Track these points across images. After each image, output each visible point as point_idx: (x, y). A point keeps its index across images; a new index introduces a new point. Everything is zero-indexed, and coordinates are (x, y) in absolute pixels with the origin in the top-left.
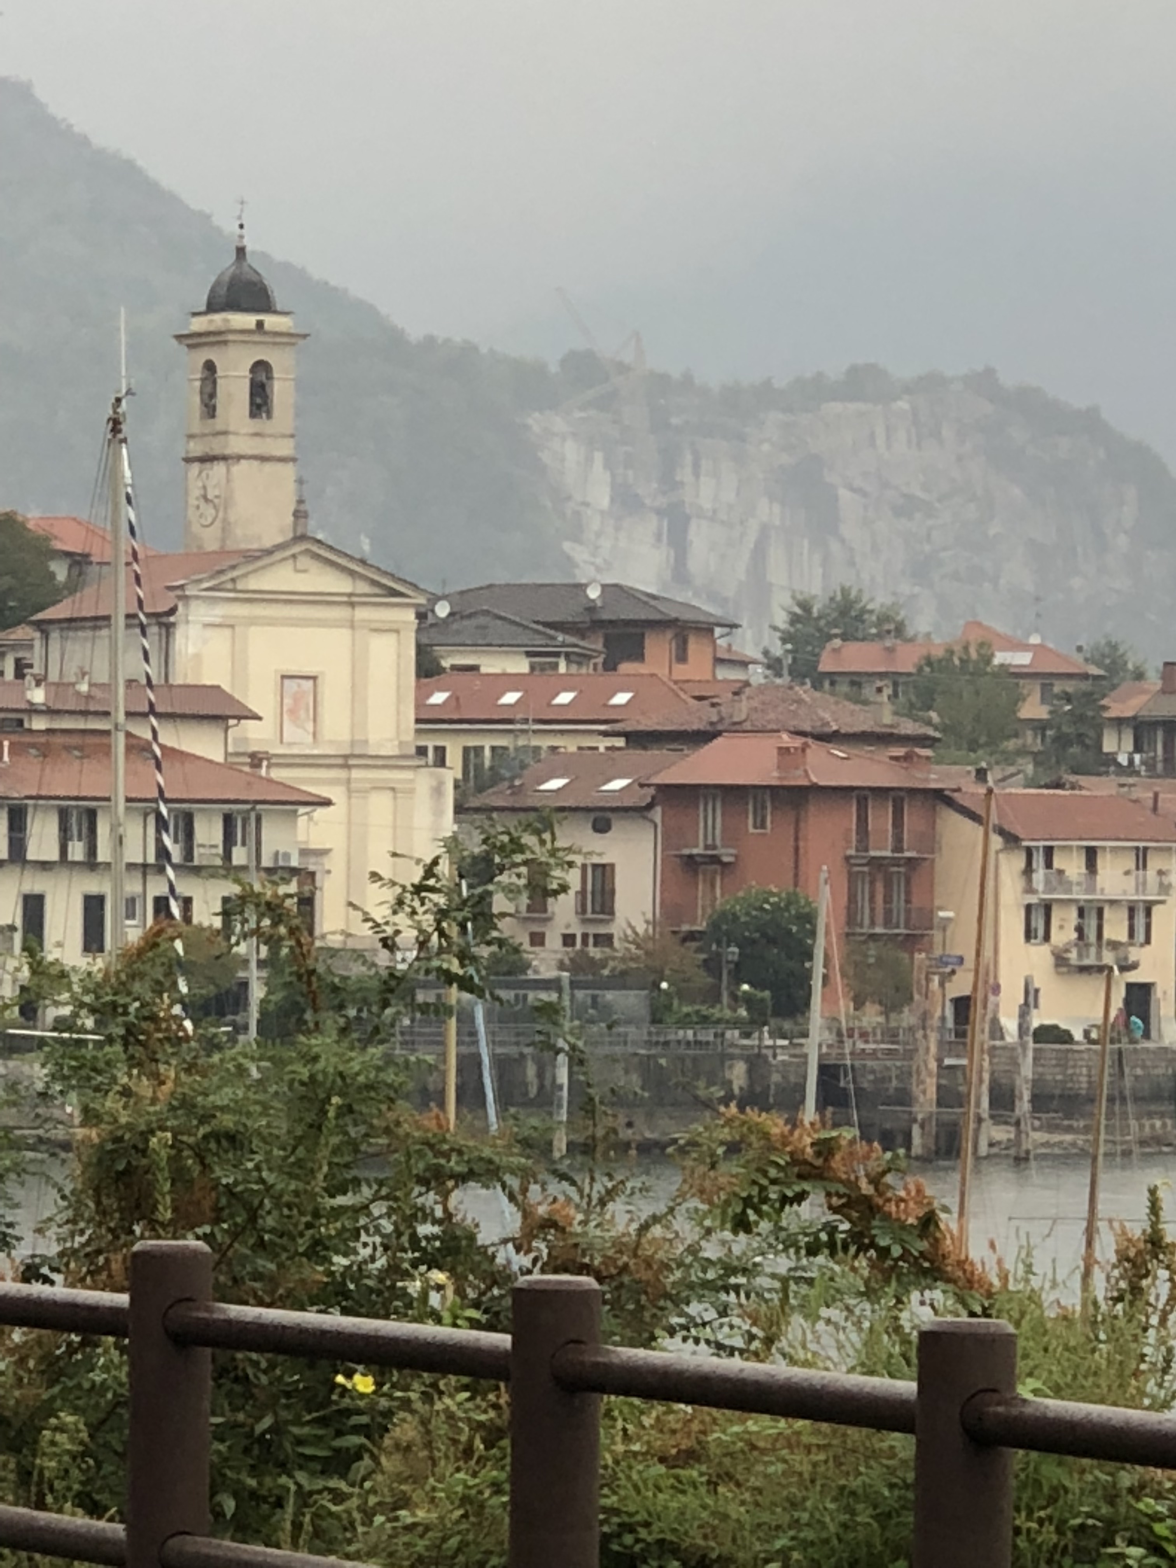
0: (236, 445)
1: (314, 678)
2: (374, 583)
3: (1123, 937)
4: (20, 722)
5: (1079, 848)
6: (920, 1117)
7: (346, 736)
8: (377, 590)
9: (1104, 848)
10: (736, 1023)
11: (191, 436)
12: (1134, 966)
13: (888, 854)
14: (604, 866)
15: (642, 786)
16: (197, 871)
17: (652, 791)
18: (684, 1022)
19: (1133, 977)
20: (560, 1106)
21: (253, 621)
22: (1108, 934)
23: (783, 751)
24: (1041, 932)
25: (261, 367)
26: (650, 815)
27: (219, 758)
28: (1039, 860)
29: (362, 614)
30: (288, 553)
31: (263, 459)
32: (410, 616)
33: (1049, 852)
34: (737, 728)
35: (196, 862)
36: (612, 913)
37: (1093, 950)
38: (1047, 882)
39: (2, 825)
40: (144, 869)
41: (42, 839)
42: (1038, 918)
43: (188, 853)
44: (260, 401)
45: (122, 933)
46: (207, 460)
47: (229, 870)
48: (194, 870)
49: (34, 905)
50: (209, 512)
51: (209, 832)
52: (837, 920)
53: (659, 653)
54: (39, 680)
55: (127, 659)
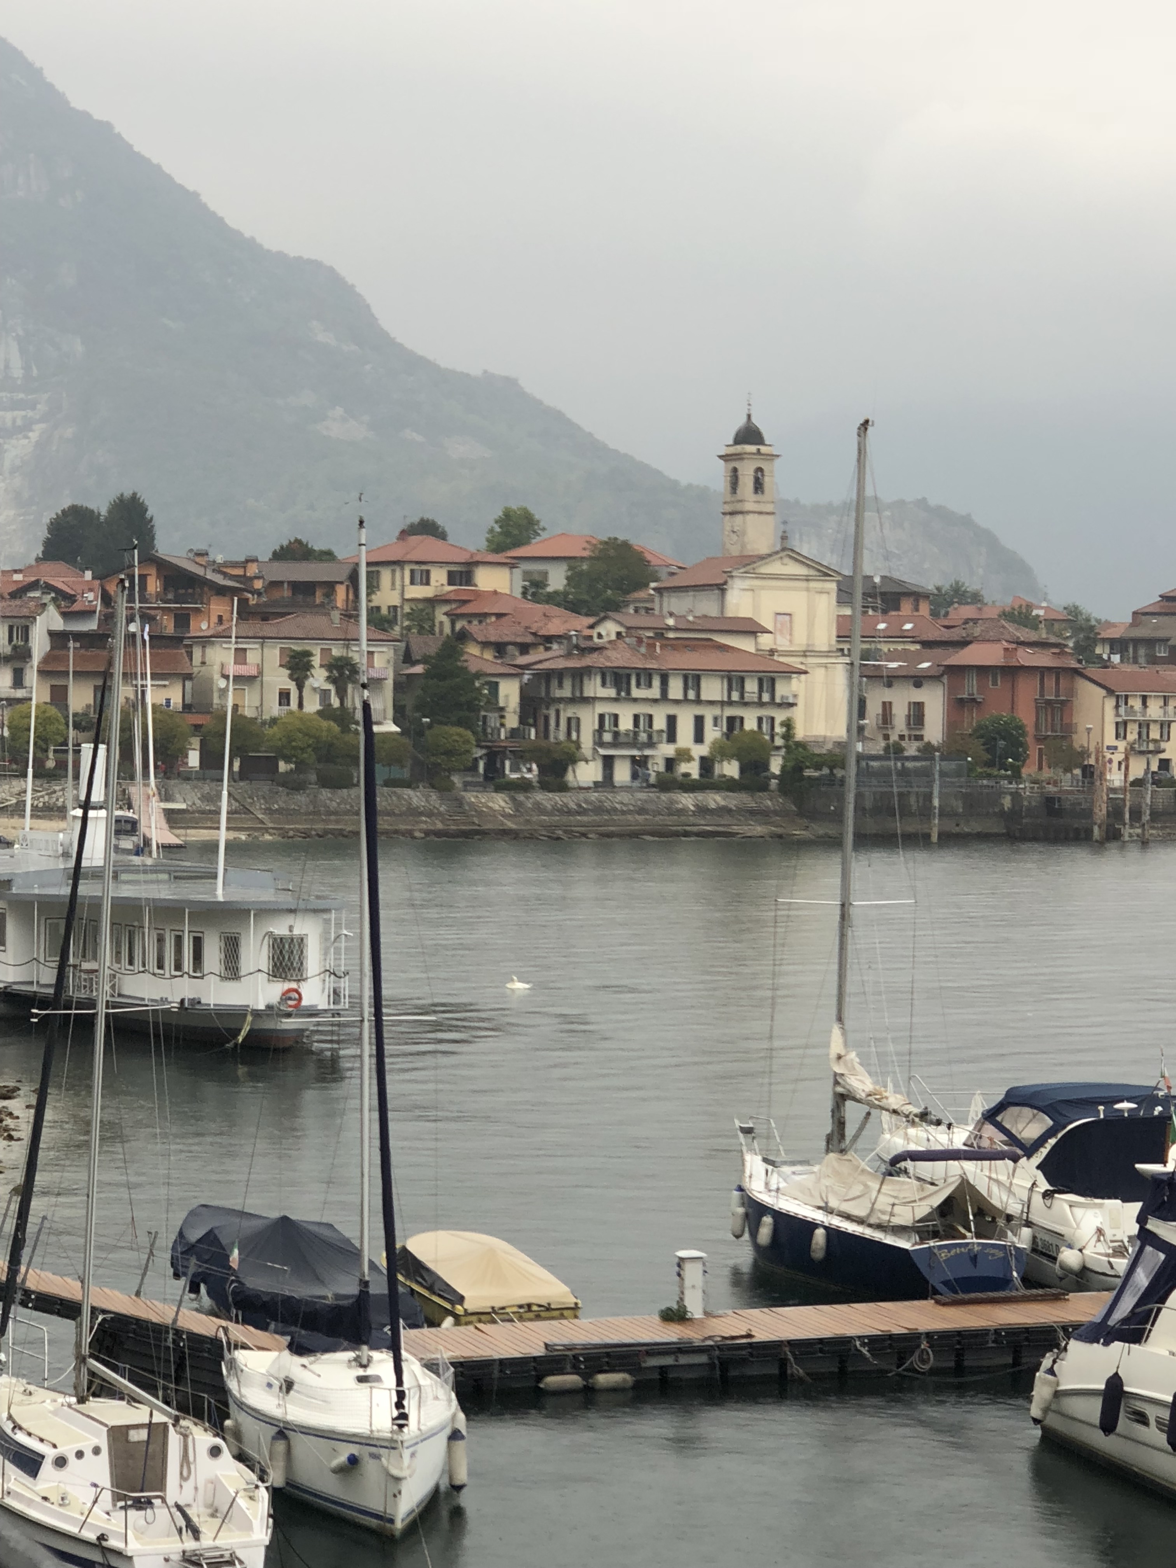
0: (749, 506)
1: (790, 615)
2: (819, 571)
3: (1158, 737)
4: (663, 634)
5: (1140, 696)
6: (1099, 822)
7: (805, 642)
8: (817, 574)
9: (1150, 696)
10: (1005, 777)
11: (725, 503)
12: (1163, 751)
13: (1053, 698)
14: (918, 703)
15: (938, 666)
16: (746, 704)
17: (942, 668)
18: (981, 776)
19: (1163, 756)
20: (934, 817)
21: (763, 588)
22: (1152, 736)
23: (1006, 650)
24: (1122, 735)
25: (760, 470)
26: (942, 679)
27: (753, 650)
28: (1121, 702)
29: (813, 585)
30: (779, 556)
31: (760, 513)
32: (833, 586)
33: (1127, 697)
34: (975, 639)
35: (746, 700)
36: (923, 725)
37: (1145, 743)
38: (1126, 712)
39: (656, 682)
40: (722, 703)
41: (676, 689)
42: (1121, 728)
43: (742, 696)
44: (758, 486)
45: (712, 733)
46: (732, 514)
47: (761, 704)
48: (744, 704)
49: (672, 720)
50: (734, 537)
51: (751, 686)
52: (1030, 729)
53: (906, 607)
54: (671, 614)
55: (707, 606)
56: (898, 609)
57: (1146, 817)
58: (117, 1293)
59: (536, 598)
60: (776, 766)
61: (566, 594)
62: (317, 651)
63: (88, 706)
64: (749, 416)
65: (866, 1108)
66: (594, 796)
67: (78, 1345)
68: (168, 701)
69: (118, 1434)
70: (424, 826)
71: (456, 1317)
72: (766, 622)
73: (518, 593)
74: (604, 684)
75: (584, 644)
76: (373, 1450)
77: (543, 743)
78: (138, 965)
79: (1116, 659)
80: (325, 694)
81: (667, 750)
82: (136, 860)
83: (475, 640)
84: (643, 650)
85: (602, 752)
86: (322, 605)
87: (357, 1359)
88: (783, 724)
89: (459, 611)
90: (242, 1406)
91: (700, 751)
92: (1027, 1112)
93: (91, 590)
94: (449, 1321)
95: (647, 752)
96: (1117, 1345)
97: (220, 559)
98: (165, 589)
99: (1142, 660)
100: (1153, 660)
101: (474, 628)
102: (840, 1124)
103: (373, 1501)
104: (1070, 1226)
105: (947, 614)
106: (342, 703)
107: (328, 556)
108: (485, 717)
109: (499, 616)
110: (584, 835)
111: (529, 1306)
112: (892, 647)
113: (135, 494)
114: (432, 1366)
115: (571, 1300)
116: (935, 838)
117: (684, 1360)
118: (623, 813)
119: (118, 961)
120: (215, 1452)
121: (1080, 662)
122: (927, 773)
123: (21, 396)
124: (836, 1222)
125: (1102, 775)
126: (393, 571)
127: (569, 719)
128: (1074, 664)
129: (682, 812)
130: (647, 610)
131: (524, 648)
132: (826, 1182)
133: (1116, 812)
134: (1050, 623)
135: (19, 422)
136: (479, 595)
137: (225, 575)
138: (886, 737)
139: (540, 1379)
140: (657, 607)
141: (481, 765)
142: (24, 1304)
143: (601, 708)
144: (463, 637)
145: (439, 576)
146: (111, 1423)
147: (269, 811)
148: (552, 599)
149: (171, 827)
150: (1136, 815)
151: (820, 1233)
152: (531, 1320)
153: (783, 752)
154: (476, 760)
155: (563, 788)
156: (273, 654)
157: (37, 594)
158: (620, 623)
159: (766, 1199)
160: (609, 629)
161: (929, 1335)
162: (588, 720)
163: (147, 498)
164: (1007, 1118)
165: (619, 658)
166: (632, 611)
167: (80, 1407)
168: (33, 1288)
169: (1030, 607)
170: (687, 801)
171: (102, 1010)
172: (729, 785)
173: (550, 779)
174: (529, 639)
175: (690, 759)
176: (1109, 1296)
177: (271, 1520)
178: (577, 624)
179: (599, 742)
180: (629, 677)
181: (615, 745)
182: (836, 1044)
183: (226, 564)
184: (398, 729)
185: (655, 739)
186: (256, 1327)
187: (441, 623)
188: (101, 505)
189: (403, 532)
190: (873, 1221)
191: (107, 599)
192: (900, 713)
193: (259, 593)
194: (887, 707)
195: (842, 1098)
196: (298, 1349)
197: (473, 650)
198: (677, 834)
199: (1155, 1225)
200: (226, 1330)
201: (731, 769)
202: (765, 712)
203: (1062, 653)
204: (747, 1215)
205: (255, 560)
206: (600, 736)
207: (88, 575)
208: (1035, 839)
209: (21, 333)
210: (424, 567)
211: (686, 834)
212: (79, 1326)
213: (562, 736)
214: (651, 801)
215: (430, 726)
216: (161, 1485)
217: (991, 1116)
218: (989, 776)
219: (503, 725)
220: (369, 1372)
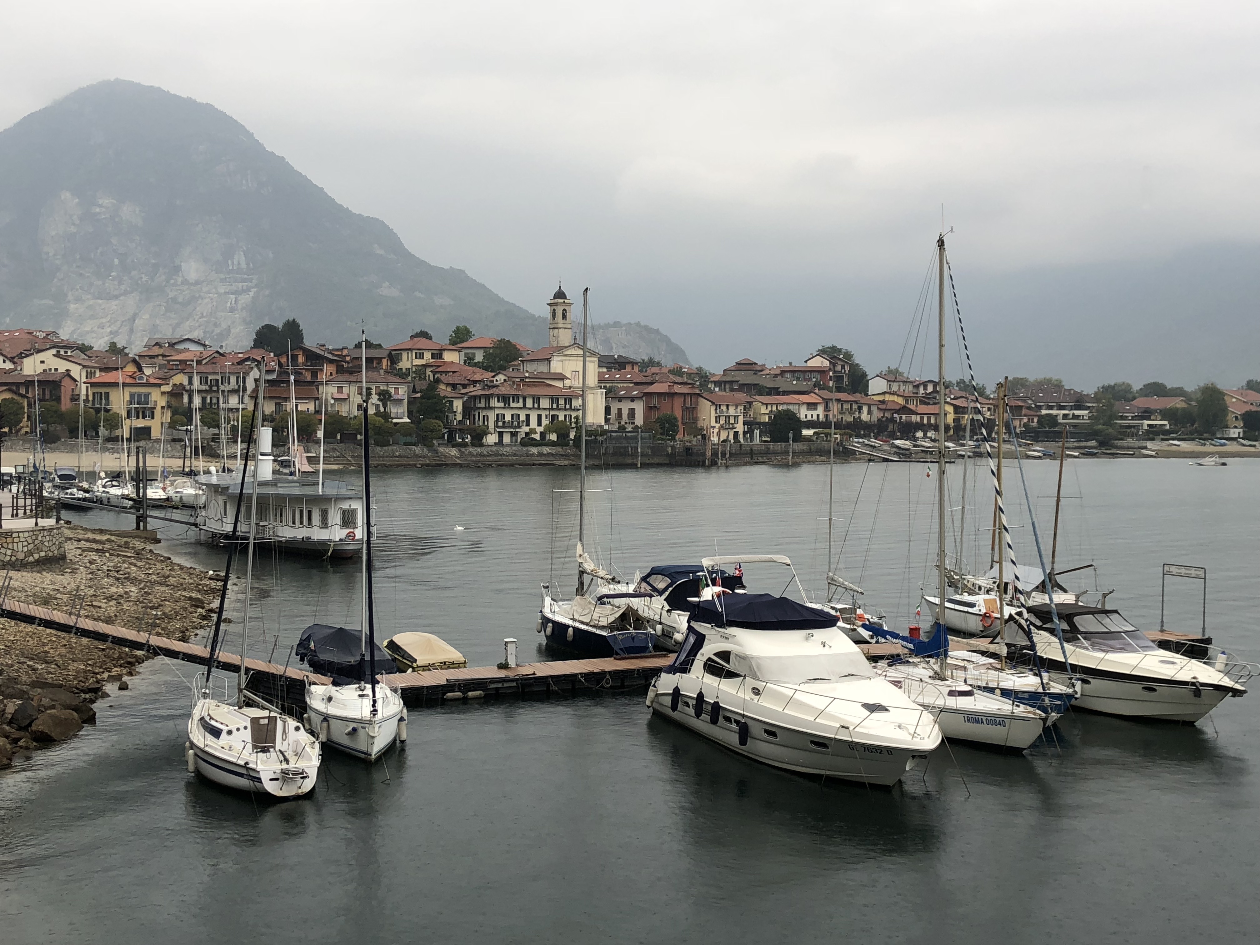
0: (560, 325)
1: (578, 371)
2: (591, 353)
3: (733, 422)
4: (524, 380)
6: (708, 458)
8: (589, 354)
10: (669, 439)
11: (552, 324)
12: (735, 428)
13: (689, 406)
14: (633, 409)
15: (641, 393)
16: (560, 409)
17: (643, 394)
18: (658, 439)
19: (735, 430)
20: (639, 456)
21: (565, 360)
22: (731, 422)
23: (670, 386)
24: (718, 421)
25: (564, 310)
26: (643, 398)
27: (562, 386)
28: (718, 408)
29: (587, 359)
30: (572, 347)
31: (565, 328)
32: (597, 359)
33: (720, 405)
34: (657, 381)
36: (635, 418)
37: (728, 425)
38: (720, 412)
39: (521, 400)
40: (549, 409)
41: (529, 403)
42: (718, 419)
43: (558, 406)
44: (564, 317)
45: (545, 422)
46: (554, 328)
47: (566, 409)
48: (558, 409)
49: (528, 416)
50: (554, 339)
51: (562, 402)
52: (680, 419)
53: (628, 368)
54: (527, 372)
55: (542, 368)
56: (625, 369)
57: (728, 456)
58: (260, 662)
59: (470, 365)
60: (572, 435)
61: (483, 363)
62: (374, 387)
63: (273, 412)
64: (560, 287)
65: (592, 577)
66: (494, 449)
67: (239, 684)
68: (308, 409)
69: (255, 721)
70: (421, 462)
71: (413, 668)
72: (569, 376)
73: (462, 362)
74: (498, 401)
75: (489, 384)
76: (363, 725)
77: (473, 426)
78: (284, 523)
79: (717, 389)
80: (377, 406)
81: (526, 429)
82: (290, 478)
83: (443, 383)
84: (515, 387)
85: (498, 430)
86: (376, 367)
87: (359, 687)
88: (574, 418)
89: (437, 370)
90: (311, 708)
91: (540, 429)
92: (660, 577)
93: (273, 361)
94: (410, 670)
95: (517, 430)
96: (678, 674)
97: (331, 348)
98: (307, 361)
99: (727, 390)
100: (732, 390)
101: (443, 377)
102: (581, 584)
103: (362, 747)
104: (678, 623)
105: (646, 371)
106: (385, 409)
107: (379, 346)
108: (447, 416)
109: (454, 372)
110: (490, 465)
111: (445, 663)
112: (622, 385)
113: (294, 320)
114: (395, 690)
115: (463, 660)
116: (639, 465)
117: (506, 685)
118: (507, 456)
119: (276, 521)
120: (297, 729)
121: (701, 391)
122: (636, 438)
123: (246, 276)
124: (578, 625)
125: (709, 437)
126: (408, 353)
127: (484, 416)
128: (698, 392)
129: (533, 455)
130: (518, 369)
131: (464, 386)
132: (575, 608)
133: (715, 453)
134: (689, 375)
135: (245, 288)
136: (445, 363)
137: (333, 355)
138: (620, 423)
139: (444, 694)
140: (521, 368)
141: (446, 435)
142: (217, 667)
143: (497, 411)
144: (437, 381)
145: (428, 355)
146: (252, 716)
147: (353, 456)
148: (476, 365)
149: (309, 464)
150: (724, 454)
151: (571, 629)
152: (446, 669)
153: (575, 429)
154: (444, 434)
155: (481, 445)
156: (354, 389)
157: (249, 363)
158: (505, 375)
159: (550, 616)
160: (501, 378)
161: (610, 672)
162: (492, 417)
163: (299, 321)
164: (651, 580)
165: (504, 390)
166: (511, 370)
167: (239, 710)
168: (222, 660)
169: (681, 368)
170: (534, 450)
171: (252, 541)
172: (552, 444)
173: (475, 441)
174: (466, 382)
175: (536, 433)
176: (677, 654)
177: (320, 757)
178: (488, 375)
179: (497, 426)
180: (509, 398)
181: (503, 427)
182: (579, 550)
183: (333, 350)
184: (410, 421)
185: (521, 424)
186: (322, 675)
187: (429, 375)
188: (279, 324)
189: (411, 336)
190: (592, 624)
191: (280, 365)
192: (625, 413)
193: (348, 362)
194: (620, 410)
195: (582, 573)
196: (335, 684)
197: (442, 387)
198: (530, 465)
199: (693, 624)
200: (307, 677)
201: (553, 437)
202: (568, 413)
203: (693, 387)
204: (542, 622)
205: (346, 348)
206: (497, 423)
207: (272, 354)
208: (681, 465)
209: (245, 248)
210: (421, 351)
211: (534, 465)
212: (240, 676)
213: (481, 424)
214: (519, 451)
215: (423, 419)
216: (274, 741)
217: (644, 579)
218: (662, 439)
219: (455, 419)
220: (364, 693)
